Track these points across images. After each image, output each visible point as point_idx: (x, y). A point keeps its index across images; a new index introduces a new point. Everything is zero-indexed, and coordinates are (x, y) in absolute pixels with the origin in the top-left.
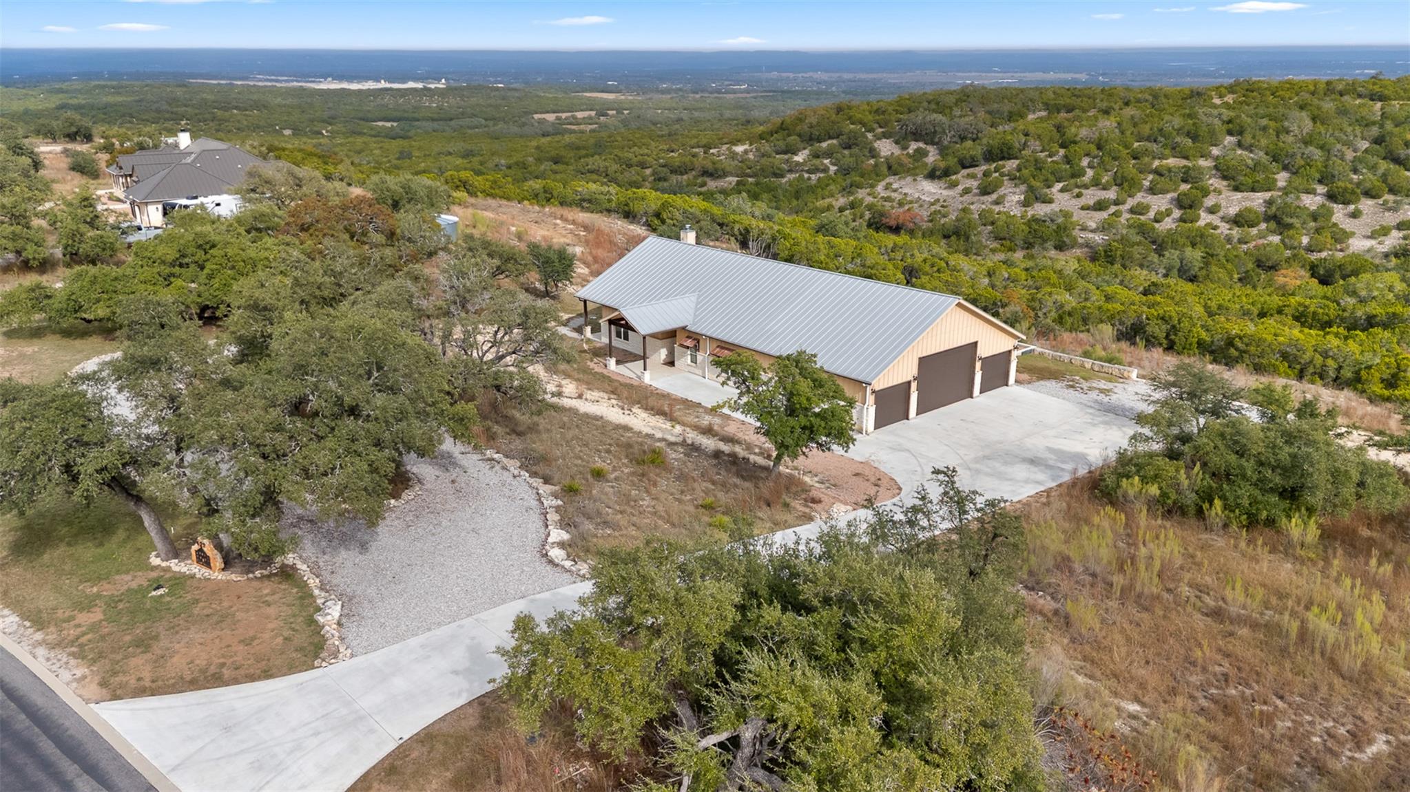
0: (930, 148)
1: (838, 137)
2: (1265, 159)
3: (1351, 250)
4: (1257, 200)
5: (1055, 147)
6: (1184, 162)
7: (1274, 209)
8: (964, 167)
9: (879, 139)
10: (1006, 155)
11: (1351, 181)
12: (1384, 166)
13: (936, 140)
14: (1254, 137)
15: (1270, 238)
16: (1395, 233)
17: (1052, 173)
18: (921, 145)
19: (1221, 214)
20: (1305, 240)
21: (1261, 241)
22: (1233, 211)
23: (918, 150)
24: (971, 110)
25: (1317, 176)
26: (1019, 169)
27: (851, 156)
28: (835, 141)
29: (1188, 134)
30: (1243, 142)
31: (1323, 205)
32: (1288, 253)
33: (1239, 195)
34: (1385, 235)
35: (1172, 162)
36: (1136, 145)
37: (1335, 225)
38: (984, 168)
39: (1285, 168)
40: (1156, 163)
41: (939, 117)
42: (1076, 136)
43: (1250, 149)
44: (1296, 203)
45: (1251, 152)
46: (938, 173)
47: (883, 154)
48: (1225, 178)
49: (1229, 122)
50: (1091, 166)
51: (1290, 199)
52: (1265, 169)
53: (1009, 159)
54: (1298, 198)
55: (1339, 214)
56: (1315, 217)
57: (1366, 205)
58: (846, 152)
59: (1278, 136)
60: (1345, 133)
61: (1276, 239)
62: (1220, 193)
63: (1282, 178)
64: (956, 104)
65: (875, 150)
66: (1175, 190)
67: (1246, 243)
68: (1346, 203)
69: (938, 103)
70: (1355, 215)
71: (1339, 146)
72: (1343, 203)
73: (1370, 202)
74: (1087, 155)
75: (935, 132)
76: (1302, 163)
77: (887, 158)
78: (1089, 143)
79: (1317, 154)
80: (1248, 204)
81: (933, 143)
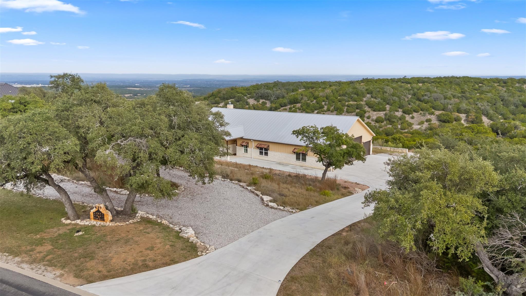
0: (267, 101)
1: (234, 98)
2: (382, 101)
3: (414, 129)
4: (382, 114)
5: (312, 99)
6: (355, 103)
7: (387, 117)
8: (282, 107)
9: (249, 99)
10: (296, 102)
11: (409, 107)
12: (418, 102)
13: (269, 99)
14: (376, 94)
15: (388, 126)
16: (425, 123)
17: (313, 107)
18: (264, 100)
19: (371, 119)
20: (399, 127)
21: (386, 127)
22: (375, 118)
23: (263, 102)
24: (279, 89)
25: (398, 106)
26: (302, 107)
27: (239, 104)
28: (233, 100)
29: (355, 94)
30: (373, 96)
31: (402, 115)
32: (395, 131)
33: (375, 113)
34: (423, 124)
35: (351, 103)
36: (339, 98)
37: (407, 121)
38: (289, 106)
39: (388, 104)
40: (347, 103)
41: (269, 91)
42: (318, 95)
43: (375, 98)
44: (394, 115)
45: (376, 99)
46: (273, 109)
47: (251, 104)
48: (369, 107)
49: (367, 90)
50: (325, 105)
51: (392, 113)
52: (382, 104)
53: (297, 103)
54: (394, 113)
55: (408, 118)
56: (400, 119)
57: (415, 114)
58: (238, 103)
59: (383, 94)
60: (404, 92)
61: (391, 126)
62: (369, 112)
63: (388, 107)
64: (274, 86)
65: (248, 102)
66: (355, 112)
67: (381, 128)
68: (409, 114)
69: (267, 87)
70: (413, 118)
71: (403, 97)
72: (408, 114)
73: (416, 114)
74: (324, 101)
75: (268, 96)
76: (393, 102)
77: (253, 105)
78: (323, 97)
79: (397, 99)
80: (379, 115)
81: (268, 100)
